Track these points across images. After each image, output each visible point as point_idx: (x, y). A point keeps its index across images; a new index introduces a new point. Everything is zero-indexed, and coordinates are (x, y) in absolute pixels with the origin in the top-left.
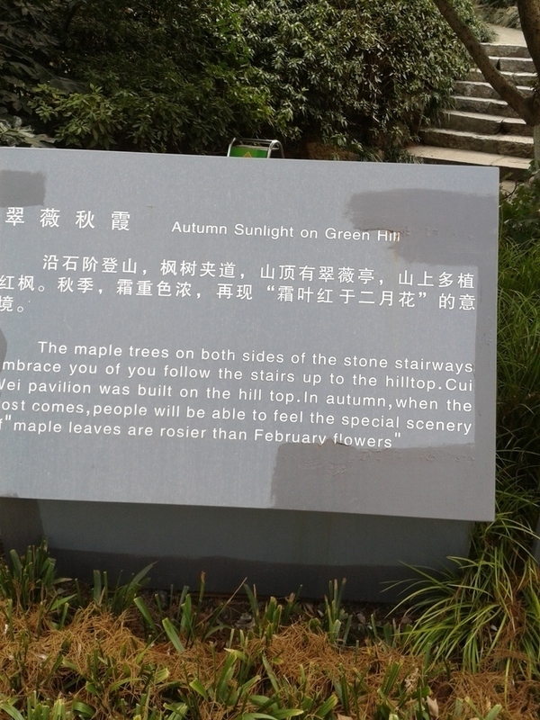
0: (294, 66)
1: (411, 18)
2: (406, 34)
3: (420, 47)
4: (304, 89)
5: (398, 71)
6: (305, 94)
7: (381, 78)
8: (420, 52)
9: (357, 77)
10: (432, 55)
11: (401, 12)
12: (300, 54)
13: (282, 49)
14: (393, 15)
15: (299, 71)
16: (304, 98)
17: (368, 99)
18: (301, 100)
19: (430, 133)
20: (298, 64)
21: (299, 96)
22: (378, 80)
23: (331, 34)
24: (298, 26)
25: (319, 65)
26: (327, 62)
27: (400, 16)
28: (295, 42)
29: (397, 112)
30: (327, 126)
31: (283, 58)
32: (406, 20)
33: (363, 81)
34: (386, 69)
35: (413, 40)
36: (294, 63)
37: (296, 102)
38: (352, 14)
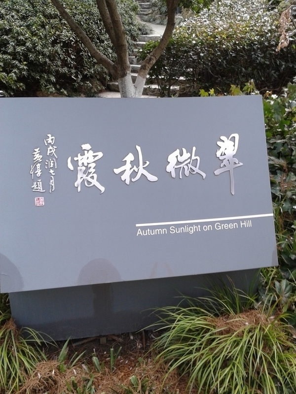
0: (19, 50)
1: (92, 23)
2: (89, 31)
3: (98, 38)
4: (25, 63)
5: (85, 52)
6: (26, 65)
7: (75, 55)
8: (98, 41)
9: (61, 56)
10: (106, 42)
11: (86, 20)
12: (24, 44)
13: (14, 41)
14: (80, 22)
15: (22, 53)
16: (25, 67)
17: (68, 67)
18: (23, 69)
19: (113, 85)
20: (21, 50)
21: (22, 67)
22: (73, 57)
23: (42, 33)
24: (23, 29)
25: (35, 49)
26: (39, 48)
27: (85, 22)
28: (21, 37)
29: (87, 74)
30: (43, 82)
31: (14, 47)
32: (89, 24)
33: (64, 58)
34: (78, 51)
35: (93, 34)
36: (19, 49)
37: (21, 70)
38: (55, 22)
